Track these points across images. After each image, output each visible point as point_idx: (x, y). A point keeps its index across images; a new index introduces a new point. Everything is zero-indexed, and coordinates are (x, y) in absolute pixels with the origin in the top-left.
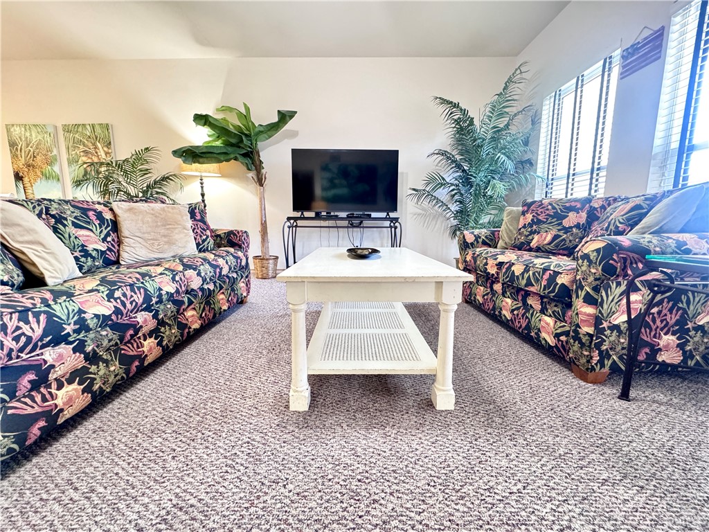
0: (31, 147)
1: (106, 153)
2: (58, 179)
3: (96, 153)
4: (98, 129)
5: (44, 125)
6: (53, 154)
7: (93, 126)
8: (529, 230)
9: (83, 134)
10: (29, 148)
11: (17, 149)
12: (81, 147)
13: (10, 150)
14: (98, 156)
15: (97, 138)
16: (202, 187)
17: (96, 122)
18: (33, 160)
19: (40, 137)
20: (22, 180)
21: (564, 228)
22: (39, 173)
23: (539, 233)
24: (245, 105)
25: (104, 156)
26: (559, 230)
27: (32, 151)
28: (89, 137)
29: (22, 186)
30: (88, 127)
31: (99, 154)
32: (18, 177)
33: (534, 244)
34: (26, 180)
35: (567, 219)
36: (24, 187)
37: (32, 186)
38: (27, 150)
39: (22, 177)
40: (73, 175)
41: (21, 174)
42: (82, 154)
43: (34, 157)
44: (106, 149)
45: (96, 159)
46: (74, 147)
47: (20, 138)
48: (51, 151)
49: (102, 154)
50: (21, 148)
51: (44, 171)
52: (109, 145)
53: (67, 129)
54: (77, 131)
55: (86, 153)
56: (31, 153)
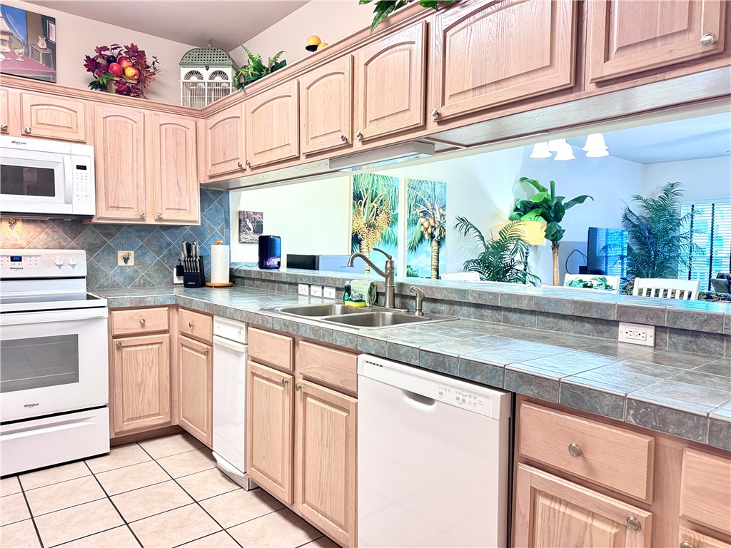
0: (376, 203)
1: (442, 215)
2: (396, 244)
3: (433, 214)
5: (391, 178)
6: (395, 213)
7: (434, 184)
9: (424, 193)
10: (373, 203)
11: (361, 203)
12: (422, 207)
13: (354, 203)
14: (434, 218)
15: (435, 198)
18: (375, 219)
19: (385, 191)
20: (360, 244)
22: (379, 236)
25: (439, 218)
27: (376, 207)
28: (429, 196)
30: (430, 184)
31: (435, 216)
32: (356, 240)
34: (364, 243)
37: (369, 252)
38: (371, 205)
39: (361, 240)
40: (410, 239)
41: (360, 236)
42: (421, 214)
43: (377, 215)
44: (441, 210)
45: (432, 222)
46: (416, 206)
47: (367, 190)
48: (394, 209)
49: (437, 216)
50: (365, 203)
51: (384, 232)
52: (444, 207)
53: (412, 187)
54: (421, 189)
55: (425, 214)
56: (375, 210)
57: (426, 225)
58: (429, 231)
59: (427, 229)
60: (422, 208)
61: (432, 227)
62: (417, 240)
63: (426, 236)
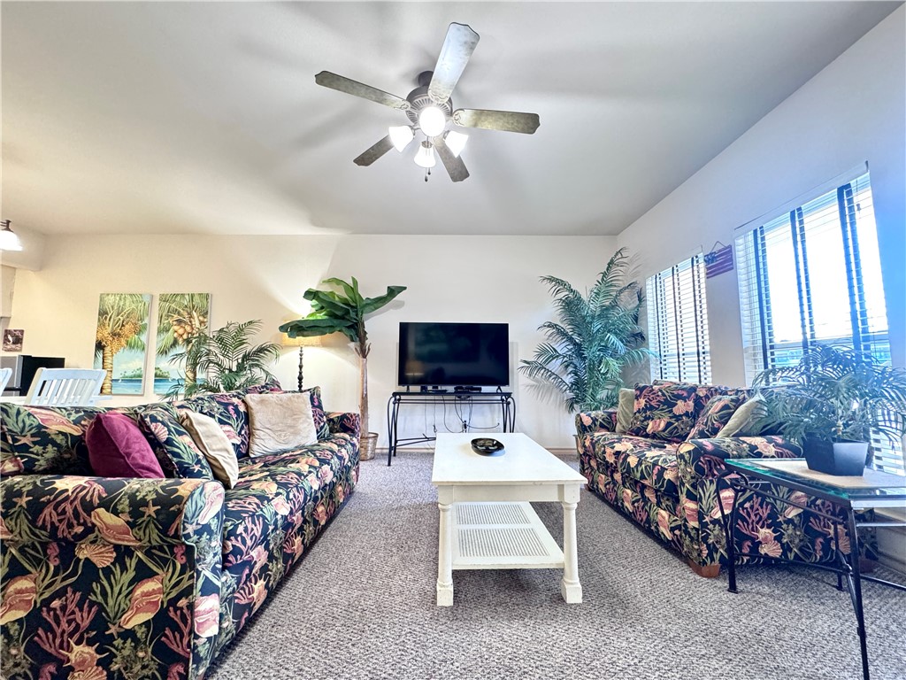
0: (122, 316)
1: (201, 323)
2: (143, 349)
3: (191, 322)
4: (197, 300)
5: (141, 295)
6: (143, 323)
7: (193, 296)
8: (644, 415)
9: (180, 304)
10: (119, 317)
11: (106, 318)
13: (99, 318)
14: (192, 326)
15: (193, 308)
16: (301, 359)
17: (196, 292)
18: (120, 329)
19: (133, 306)
20: (104, 350)
21: (675, 416)
22: (123, 342)
23: (653, 419)
24: (353, 279)
25: (198, 325)
26: (671, 418)
27: (122, 320)
28: (186, 306)
29: (101, 356)
30: (187, 297)
31: (193, 323)
32: (100, 346)
33: (649, 430)
34: (108, 349)
35: (676, 407)
36: (103, 357)
37: (112, 356)
38: (117, 318)
39: (105, 346)
40: (160, 345)
41: (104, 343)
42: (175, 323)
43: (123, 325)
44: (201, 318)
45: (188, 329)
46: (168, 316)
47: (112, 307)
48: (142, 320)
49: (196, 323)
50: (110, 318)
51: (129, 340)
52: (205, 314)
53: (164, 299)
54: (175, 301)
55: (179, 322)
56: (121, 322)
57: (181, 331)
58: (185, 337)
59: (181, 336)
60: (176, 317)
61: (189, 333)
62: (169, 346)
63: (180, 341)
